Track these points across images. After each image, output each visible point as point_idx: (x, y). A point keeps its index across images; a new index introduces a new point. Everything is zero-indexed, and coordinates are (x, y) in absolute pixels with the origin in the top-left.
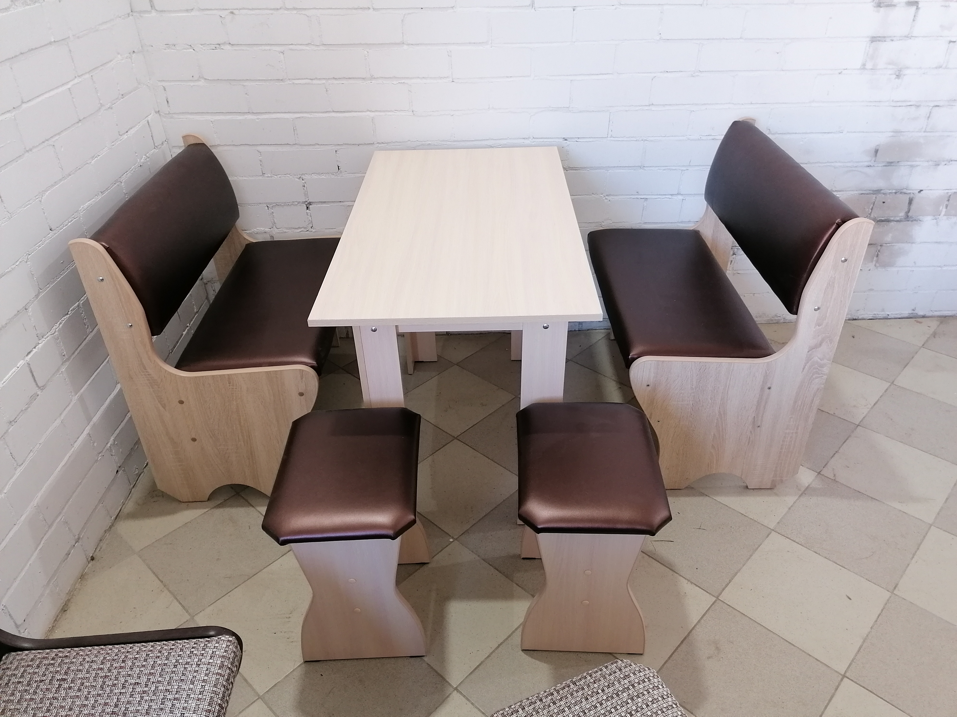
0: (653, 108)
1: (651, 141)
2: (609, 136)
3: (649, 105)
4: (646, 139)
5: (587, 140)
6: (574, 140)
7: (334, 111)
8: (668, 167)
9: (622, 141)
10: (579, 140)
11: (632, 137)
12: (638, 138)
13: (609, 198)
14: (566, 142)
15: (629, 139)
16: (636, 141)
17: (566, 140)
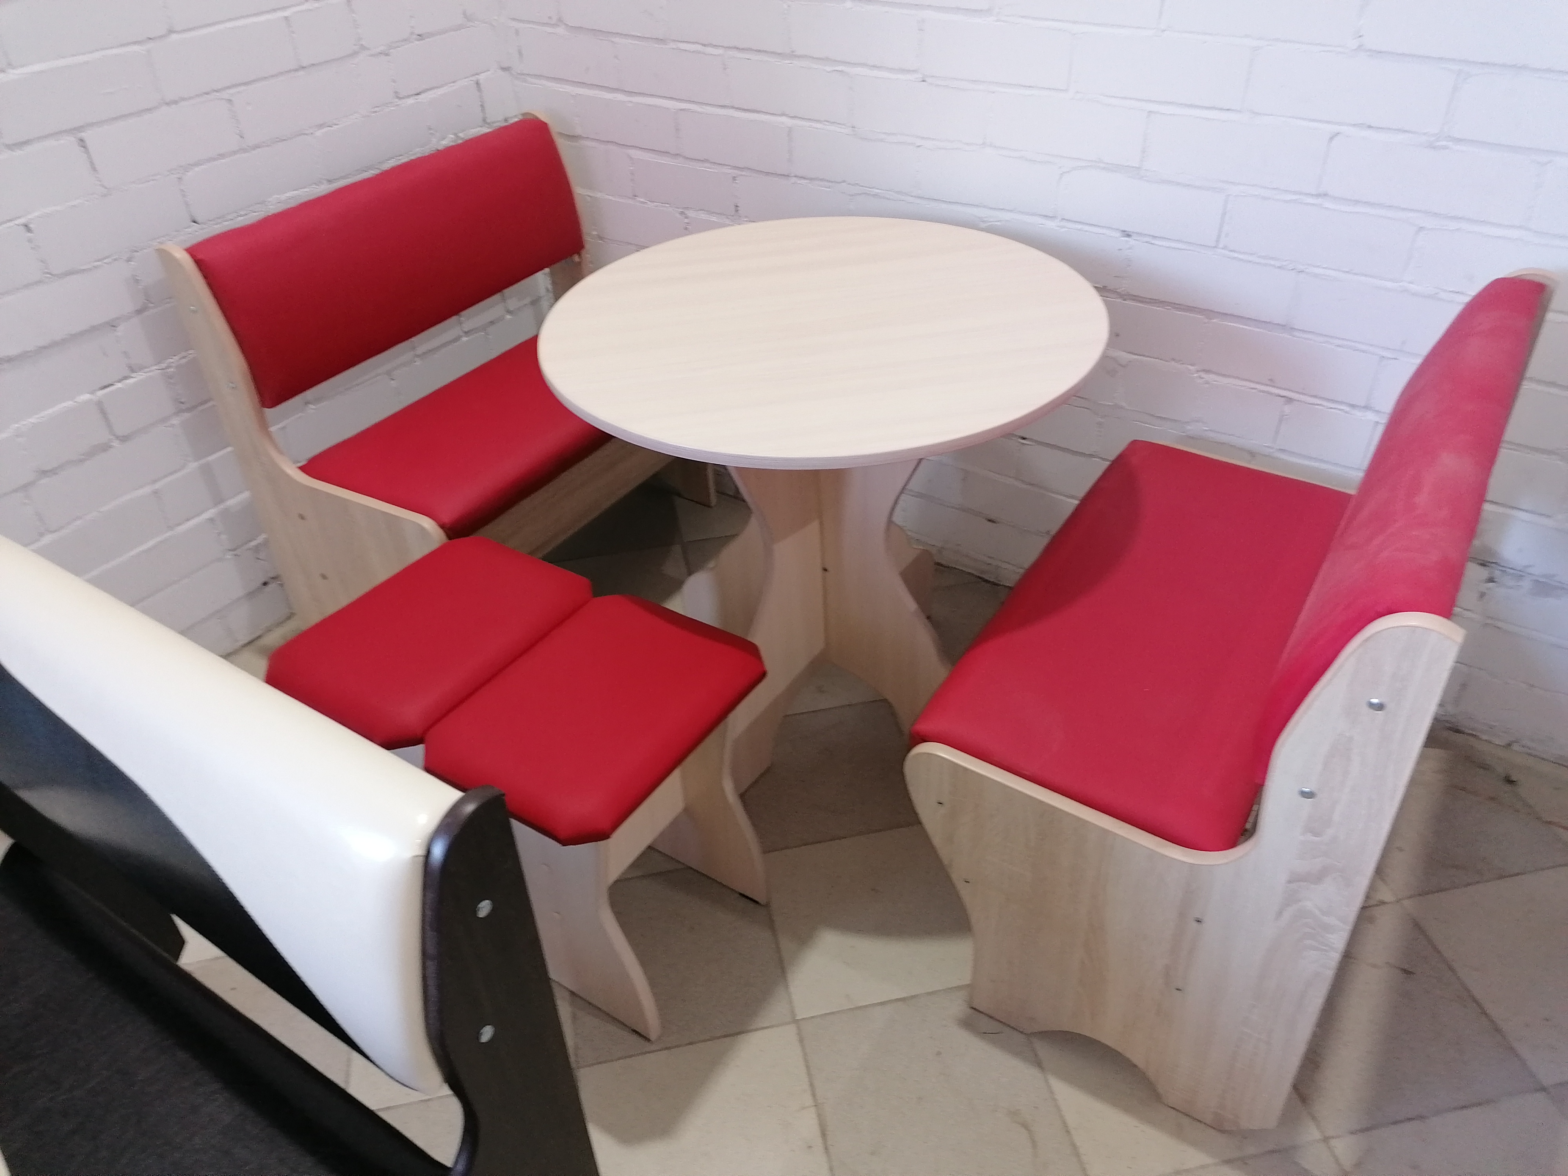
0: (1326, 203)
1: (1316, 275)
2: (1220, 245)
3: (1318, 195)
4: (1302, 268)
5: (1173, 245)
6: (1144, 240)
7: (733, 107)
8: (1348, 343)
9: (1247, 261)
10: (1156, 242)
11: (1272, 258)
12: (1284, 263)
13: (1209, 377)
14: (1127, 241)
15: (1262, 261)
16: (1281, 267)
17: (1129, 236)
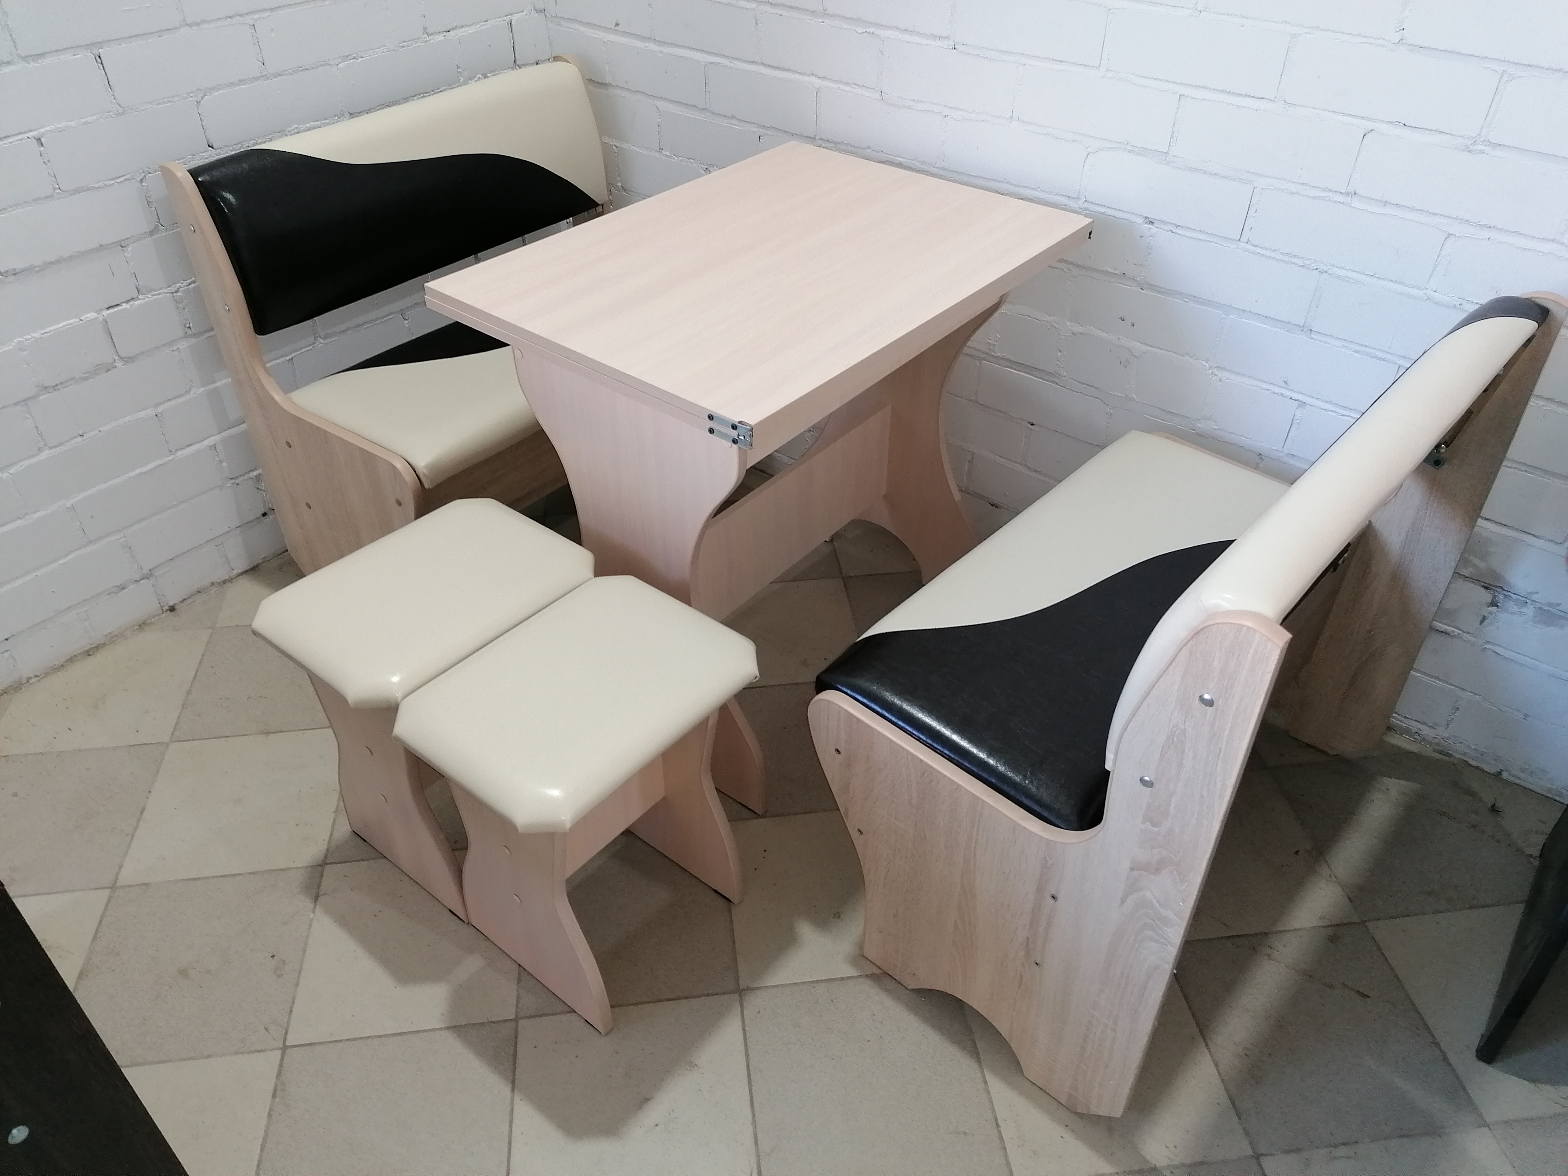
0: (1356, 203)
1: (1339, 277)
2: (1244, 238)
3: (1347, 194)
4: (1325, 268)
5: (1195, 235)
6: (1167, 228)
7: (763, 64)
8: (1367, 350)
9: (1270, 257)
10: (1178, 231)
11: (1295, 256)
12: (1308, 262)
13: (1223, 375)
14: (1150, 228)
15: (1286, 258)
16: (1303, 266)
17: (1152, 223)
